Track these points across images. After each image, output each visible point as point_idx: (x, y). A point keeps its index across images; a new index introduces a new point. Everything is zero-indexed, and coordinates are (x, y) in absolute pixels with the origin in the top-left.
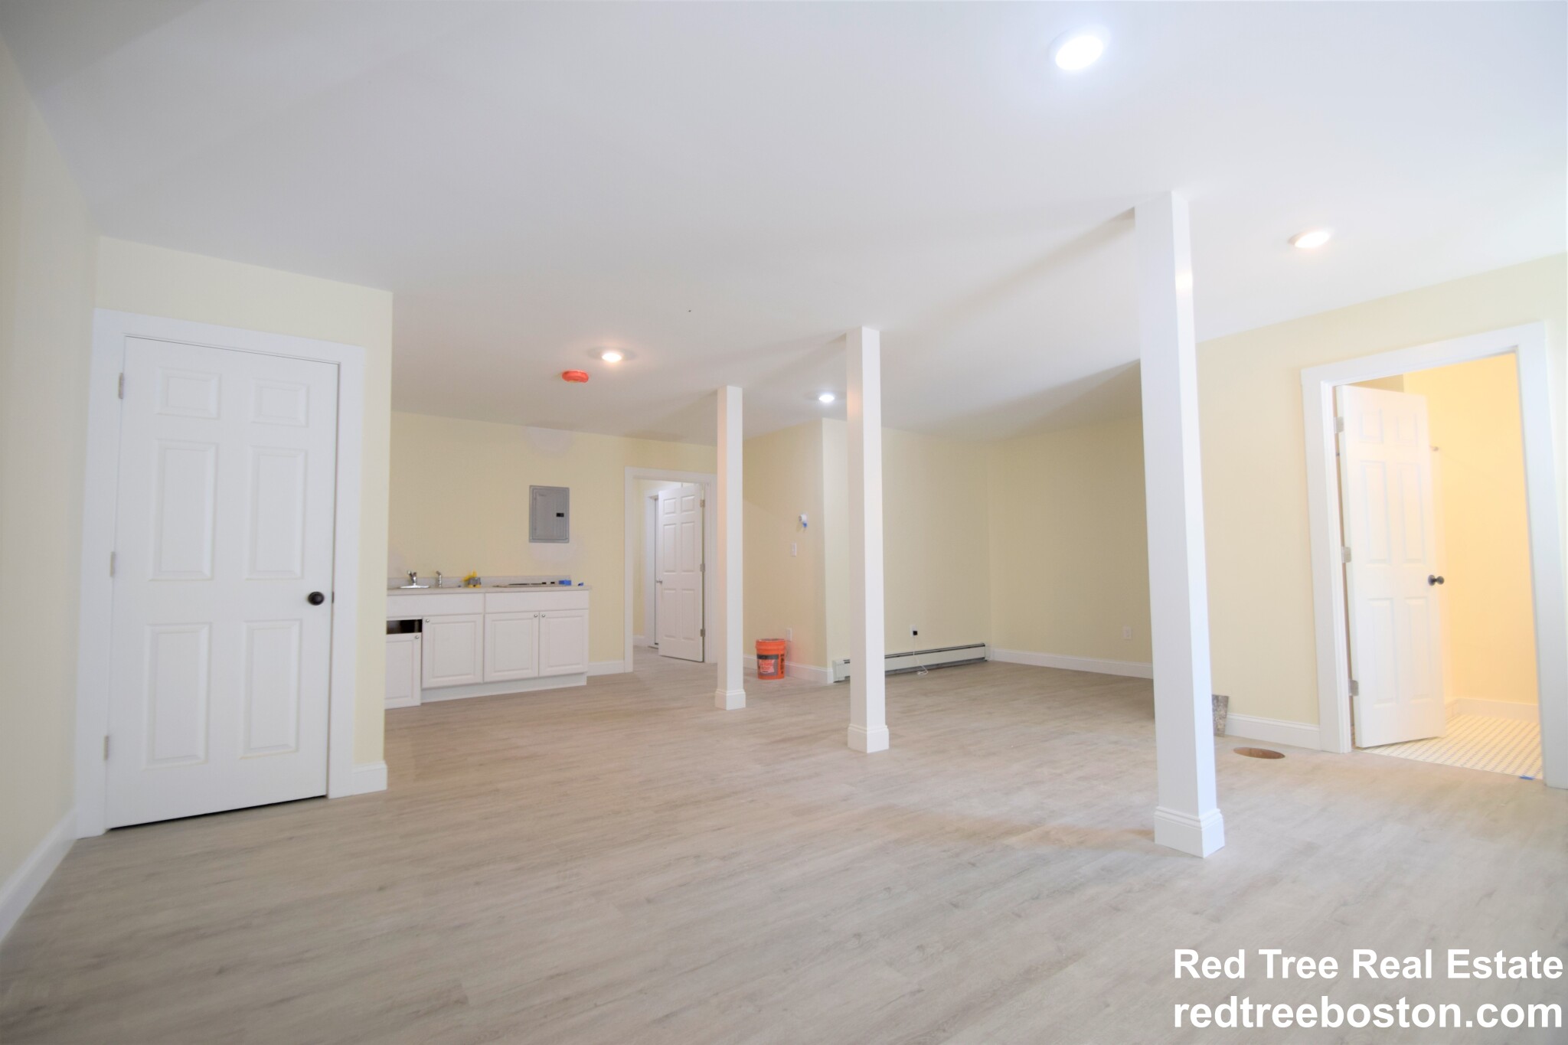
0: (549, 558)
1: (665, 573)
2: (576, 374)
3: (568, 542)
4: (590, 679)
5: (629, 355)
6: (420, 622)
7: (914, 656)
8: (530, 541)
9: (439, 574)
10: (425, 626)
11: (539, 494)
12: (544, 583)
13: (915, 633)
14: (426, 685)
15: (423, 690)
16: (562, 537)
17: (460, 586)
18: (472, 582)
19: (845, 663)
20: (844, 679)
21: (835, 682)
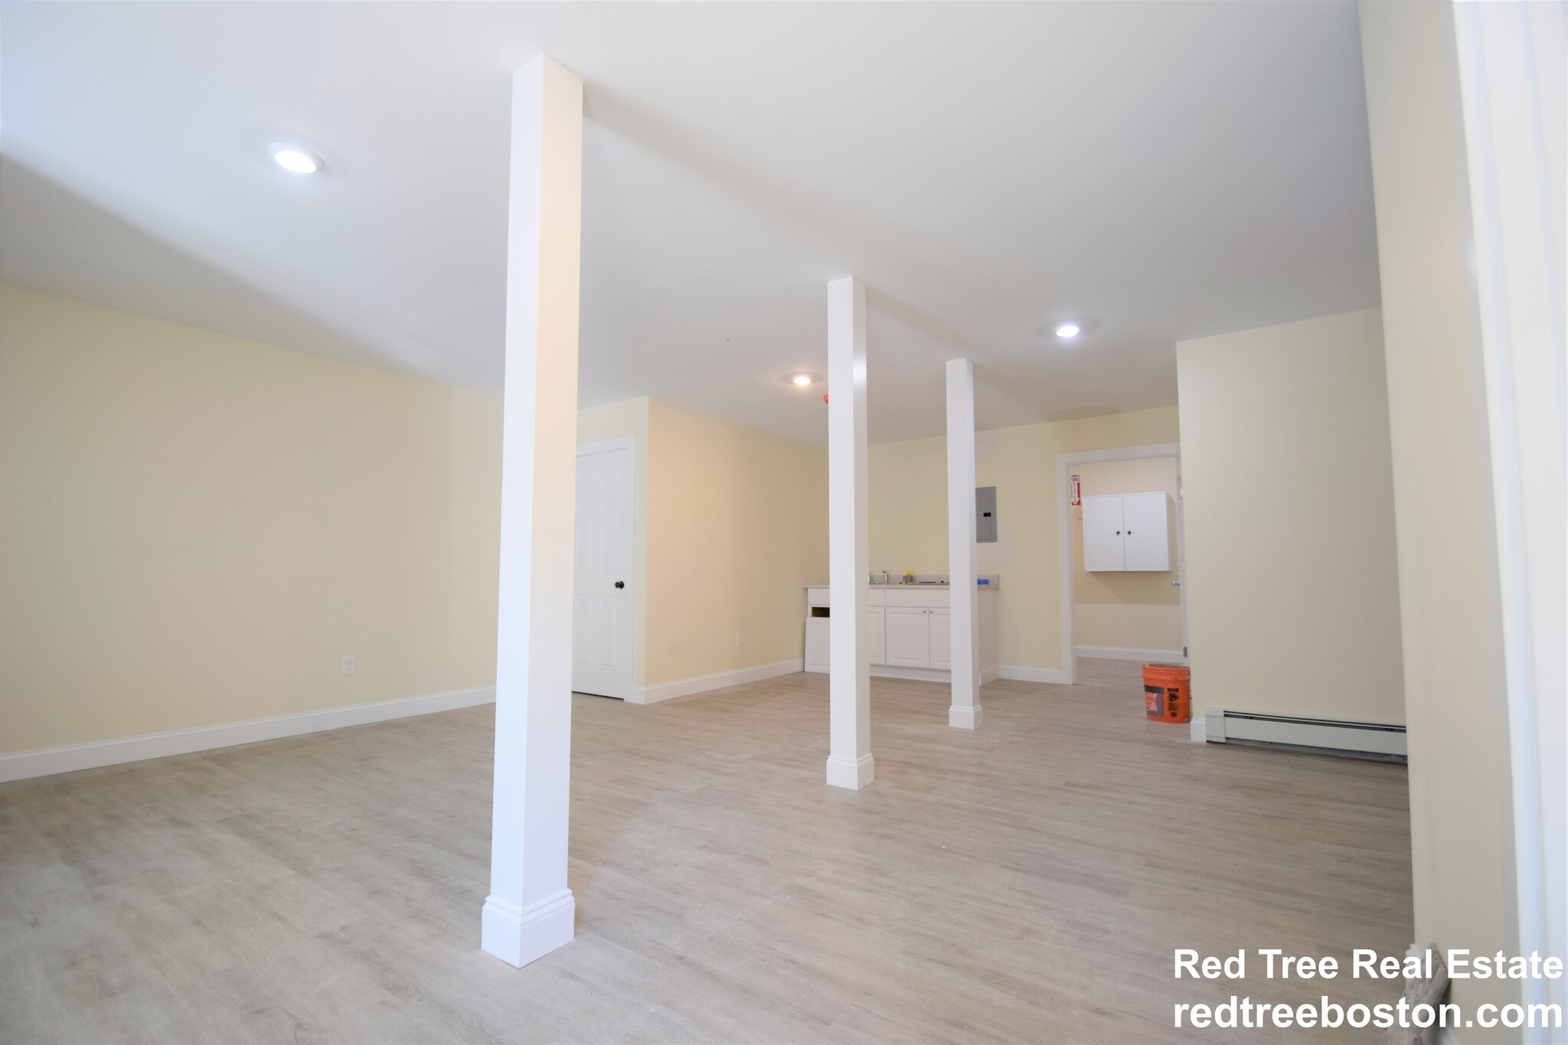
3: (996, 542)
9: (884, 572)
16: (992, 536)
17: (901, 583)
18: (909, 580)
19: (1226, 716)
20: (1224, 740)
21: (1208, 741)
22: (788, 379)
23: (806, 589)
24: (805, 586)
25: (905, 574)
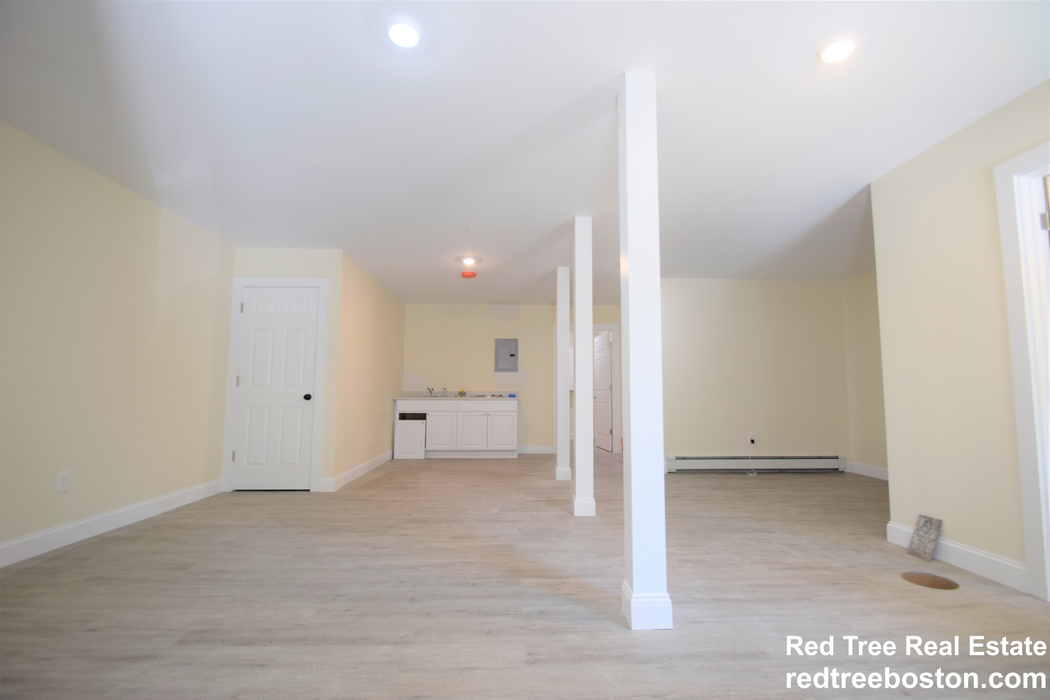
0: (506, 381)
1: (598, 392)
2: (466, 274)
3: (518, 372)
4: (519, 455)
5: (478, 260)
6: (425, 414)
7: (749, 460)
8: (495, 371)
9: (445, 389)
10: (427, 417)
11: (501, 343)
12: (501, 396)
13: (753, 441)
14: (428, 448)
15: (426, 451)
16: (515, 368)
17: (456, 397)
18: (462, 394)
19: (677, 459)
20: (675, 471)
21: (668, 472)
22: (459, 260)
23: (395, 401)
24: (395, 398)
25: (460, 390)
